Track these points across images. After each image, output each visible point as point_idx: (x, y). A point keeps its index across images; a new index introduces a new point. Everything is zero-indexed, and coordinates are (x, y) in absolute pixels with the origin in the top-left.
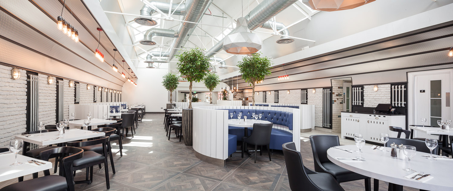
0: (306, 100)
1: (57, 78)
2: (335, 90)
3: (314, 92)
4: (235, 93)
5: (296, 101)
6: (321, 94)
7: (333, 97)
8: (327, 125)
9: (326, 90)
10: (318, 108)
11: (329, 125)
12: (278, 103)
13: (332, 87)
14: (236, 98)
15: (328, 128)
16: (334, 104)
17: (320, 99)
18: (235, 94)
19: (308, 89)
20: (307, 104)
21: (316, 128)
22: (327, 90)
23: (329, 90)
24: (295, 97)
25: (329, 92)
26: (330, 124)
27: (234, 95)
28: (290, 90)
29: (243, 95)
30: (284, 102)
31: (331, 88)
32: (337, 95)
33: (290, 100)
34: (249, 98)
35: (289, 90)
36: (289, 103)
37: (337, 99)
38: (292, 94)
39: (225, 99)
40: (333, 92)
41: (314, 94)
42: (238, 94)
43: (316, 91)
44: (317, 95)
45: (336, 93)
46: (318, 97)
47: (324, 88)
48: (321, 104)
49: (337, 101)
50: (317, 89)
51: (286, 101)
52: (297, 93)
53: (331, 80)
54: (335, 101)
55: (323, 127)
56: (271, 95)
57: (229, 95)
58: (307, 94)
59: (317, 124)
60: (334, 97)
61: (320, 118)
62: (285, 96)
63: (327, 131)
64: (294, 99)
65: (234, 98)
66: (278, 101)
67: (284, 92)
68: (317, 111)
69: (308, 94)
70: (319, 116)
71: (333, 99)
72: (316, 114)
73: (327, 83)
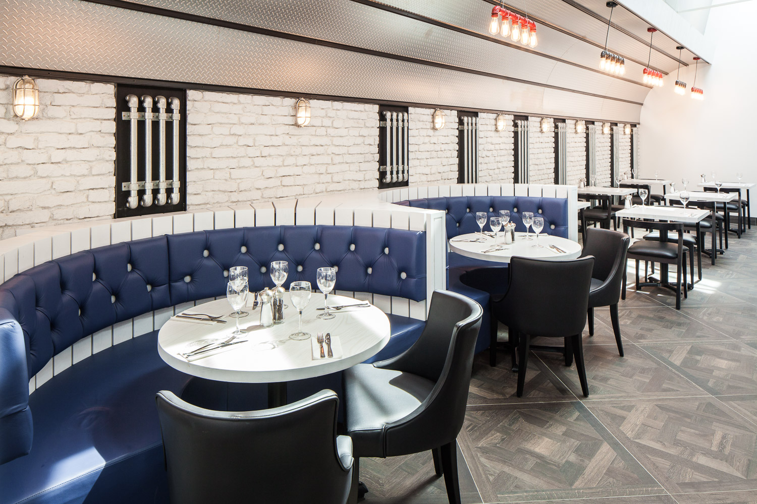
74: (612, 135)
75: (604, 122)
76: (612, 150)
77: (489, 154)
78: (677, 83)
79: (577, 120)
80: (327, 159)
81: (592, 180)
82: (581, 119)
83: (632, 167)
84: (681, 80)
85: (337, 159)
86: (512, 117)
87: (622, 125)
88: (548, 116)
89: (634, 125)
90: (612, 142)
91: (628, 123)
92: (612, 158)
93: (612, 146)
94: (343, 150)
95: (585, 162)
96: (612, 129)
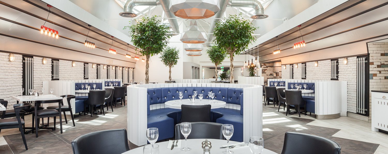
0: (336, 75)
1: (23, 55)
2: (375, 59)
3: (346, 63)
4: (264, 67)
5: (325, 77)
6: (354, 65)
7: (370, 69)
8: (362, 110)
9: (360, 59)
10: (351, 86)
11: (364, 110)
12: (305, 79)
13: (368, 54)
14: (266, 73)
15: (363, 115)
16: (373, 79)
17: (353, 72)
18: (264, 69)
19: (339, 59)
20: (337, 79)
21: (348, 115)
22: (362, 58)
23: (364, 58)
24: (324, 71)
25: (364, 61)
26: (365, 108)
27: (262, 70)
28: (319, 62)
29: (274, 70)
30: (312, 78)
31: (367, 56)
32: (378, 66)
33: (318, 75)
34: (279, 72)
35: (317, 61)
36: (318, 79)
37: (379, 72)
38: (321, 67)
39: (252, 75)
40: (371, 61)
41: (346, 65)
42: (269, 68)
43: (349, 61)
44: (349, 67)
45: (376, 64)
46: (351, 70)
47: (358, 57)
48: (354, 79)
49: (378, 75)
50: (350, 58)
51: (314, 76)
52: (327, 65)
53: (367, 43)
54: (375, 75)
55: (358, 113)
56: (298, 69)
57: (258, 70)
58: (337, 66)
59: (349, 108)
60: (373, 69)
61: (353, 100)
62: (313, 69)
63: (362, 119)
64: (323, 73)
65: (262, 73)
66: (305, 76)
67: (312, 64)
68: (350, 90)
69: (339, 66)
70: (351, 98)
71: (371, 72)
72: (349, 95)
73: (361, 49)
74: (128, 71)
75: (126, 67)
76: (128, 74)
77: (102, 74)
78: (142, 59)
79: (120, 67)
80: (76, 73)
81: (123, 81)
82: (121, 66)
83: (133, 79)
84: (143, 58)
85: (78, 73)
86: (107, 66)
87: (131, 68)
88: (114, 66)
89: (134, 68)
90: (128, 72)
91: (132, 68)
92: (128, 76)
93: (128, 73)
94: (79, 71)
95: (122, 77)
96: (128, 69)
